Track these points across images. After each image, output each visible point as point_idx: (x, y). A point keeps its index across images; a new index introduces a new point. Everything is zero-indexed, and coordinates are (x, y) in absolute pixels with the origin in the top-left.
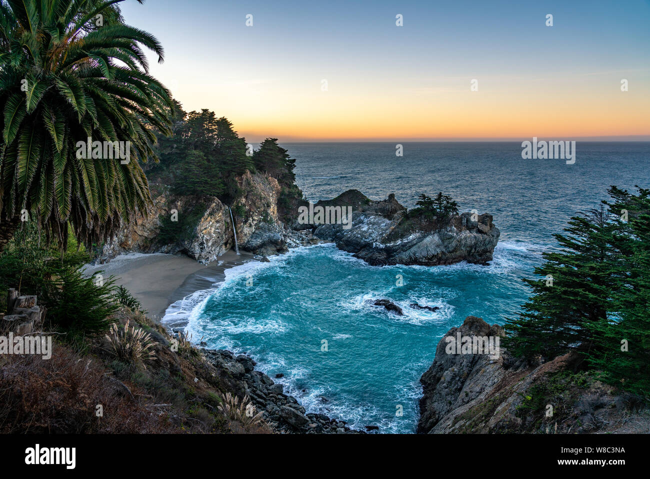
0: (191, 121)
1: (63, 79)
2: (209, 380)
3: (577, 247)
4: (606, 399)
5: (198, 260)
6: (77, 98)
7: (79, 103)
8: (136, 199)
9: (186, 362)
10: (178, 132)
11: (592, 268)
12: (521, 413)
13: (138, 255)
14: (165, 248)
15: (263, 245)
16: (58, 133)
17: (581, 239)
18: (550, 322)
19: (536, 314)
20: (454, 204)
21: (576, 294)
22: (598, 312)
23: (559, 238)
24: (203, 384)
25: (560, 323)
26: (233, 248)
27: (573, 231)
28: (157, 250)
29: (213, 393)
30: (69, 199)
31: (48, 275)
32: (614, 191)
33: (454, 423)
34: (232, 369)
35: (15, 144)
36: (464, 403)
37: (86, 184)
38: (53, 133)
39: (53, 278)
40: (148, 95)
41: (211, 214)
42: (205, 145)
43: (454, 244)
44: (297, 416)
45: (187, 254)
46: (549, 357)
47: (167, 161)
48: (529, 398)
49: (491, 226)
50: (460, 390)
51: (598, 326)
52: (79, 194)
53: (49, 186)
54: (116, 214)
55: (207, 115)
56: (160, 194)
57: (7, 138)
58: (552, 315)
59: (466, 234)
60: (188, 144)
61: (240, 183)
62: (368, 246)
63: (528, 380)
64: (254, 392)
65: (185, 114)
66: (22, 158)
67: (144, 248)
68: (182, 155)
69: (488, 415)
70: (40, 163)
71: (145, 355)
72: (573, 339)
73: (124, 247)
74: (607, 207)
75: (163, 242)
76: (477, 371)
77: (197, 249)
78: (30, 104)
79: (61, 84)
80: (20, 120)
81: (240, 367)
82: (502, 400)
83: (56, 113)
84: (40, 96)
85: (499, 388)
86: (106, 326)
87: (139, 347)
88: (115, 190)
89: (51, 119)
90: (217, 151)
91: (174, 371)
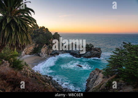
0: (40, 28)
1: (15, 17)
2: (43, 80)
3: (117, 54)
4: (122, 84)
5: (41, 57)
6: (17, 21)
7: (18, 22)
8: (29, 42)
9: (38, 77)
10: (38, 31)
11: (120, 58)
12: (106, 87)
13: (29, 56)
14: (34, 54)
15: (55, 54)
16: (13, 28)
17: (118, 52)
18: (112, 69)
19: (109, 67)
20: (93, 46)
21: (117, 63)
22: (121, 66)
23: (113, 52)
24: (42, 81)
25: (113, 69)
26: (48, 54)
27: (116, 51)
28: (33, 55)
29: (44, 83)
30: (15, 41)
31: (10, 58)
32: (124, 43)
33: (93, 89)
34: (48, 79)
35: (5, 29)
36: (95, 85)
37: (19, 38)
38: (12, 28)
39: (11, 59)
40: (32, 21)
41: (44, 47)
42: (43, 33)
43: (93, 54)
44: (61, 88)
45: (39, 55)
46: (112, 76)
47: (35, 36)
48: (108, 84)
49: (100, 50)
50: (94, 83)
51: (121, 69)
52: (17, 40)
53: (11, 38)
54: (25, 44)
55: (44, 28)
56: (33, 43)
57: (3, 28)
58: (112, 67)
59: (95, 52)
60: (39, 33)
61: (50, 41)
62: (76, 54)
63: (107, 80)
64: (52, 83)
65: (39, 27)
66: (6, 32)
67: (30, 54)
68: (38, 35)
69: (99, 88)
70: (10, 33)
71: (30, 75)
72: (116, 72)
73: (26, 54)
74: (122, 46)
75: (34, 53)
76: (97, 79)
77: (41, 54)
78: (8, 22)
79: (14, 18)
80: (6, 25)
81: (49, 78)
82: (102, 85)
83: (13, 24)
84: (10, 20)
85: (102, 82)
86: (22, 69)
87: (29, 73)
88: (25, 40)
89: (12, 25)
90: (45, 35)
91: (36, 78)
